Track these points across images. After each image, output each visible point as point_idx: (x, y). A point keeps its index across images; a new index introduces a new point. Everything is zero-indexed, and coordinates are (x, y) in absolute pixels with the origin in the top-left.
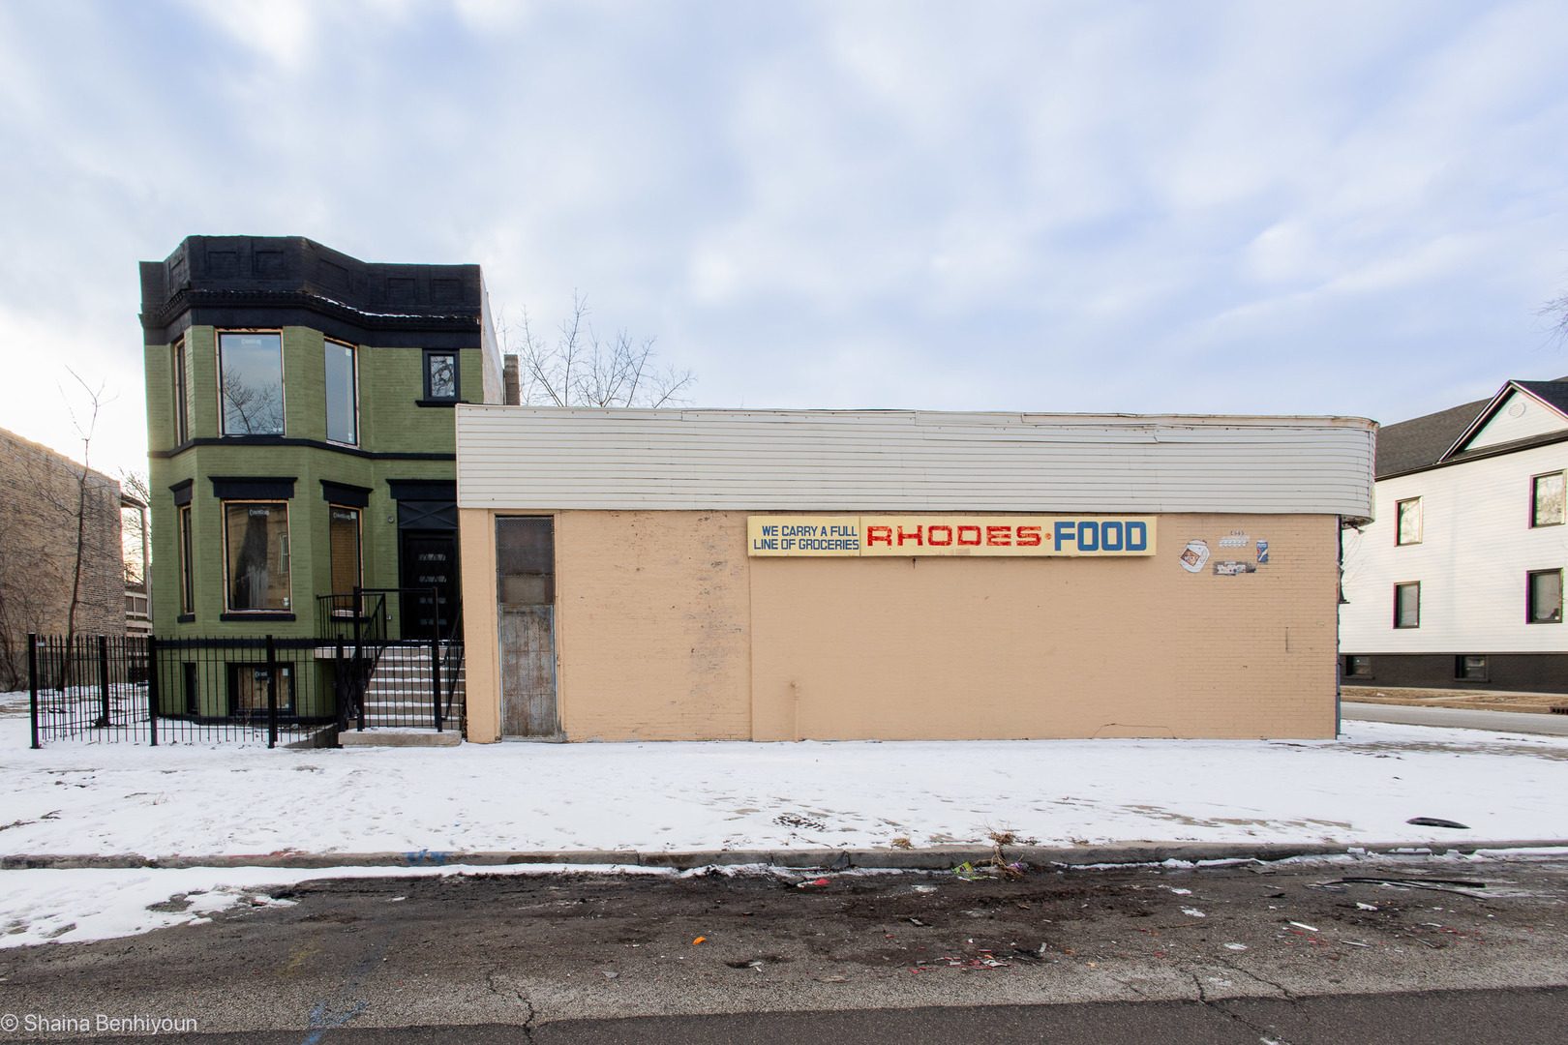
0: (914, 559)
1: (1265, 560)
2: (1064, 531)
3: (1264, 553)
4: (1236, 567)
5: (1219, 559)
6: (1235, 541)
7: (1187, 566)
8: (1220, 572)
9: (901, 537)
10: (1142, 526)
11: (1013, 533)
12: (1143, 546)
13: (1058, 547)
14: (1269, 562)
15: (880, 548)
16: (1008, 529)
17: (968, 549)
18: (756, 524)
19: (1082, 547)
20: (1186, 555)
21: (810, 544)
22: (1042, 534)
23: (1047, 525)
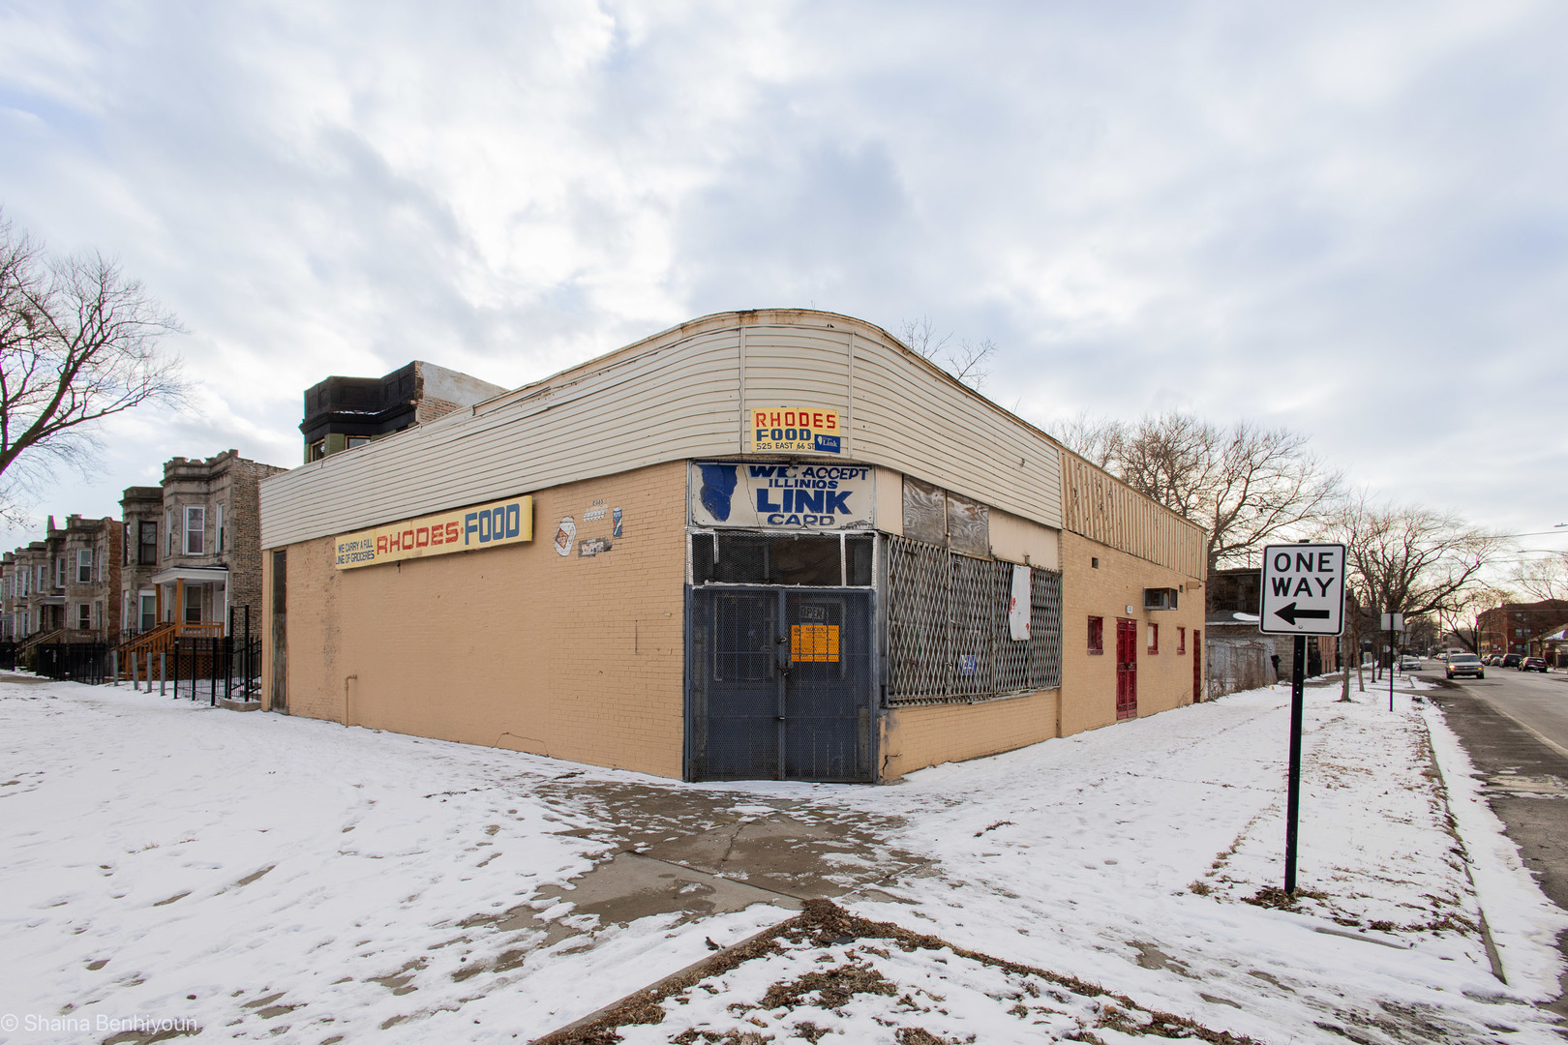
0: (399, 563)
1: (619, 534)
2: (472, 523)
3: (619, 524)
4: (595, 546)
5: (582, 537)
6: (595, 513)
7: (560, 549)
8: (584, 553)
9: (391, 545)
10: (516, 508)
11: (444, 530)
12: (515, 533)
13: (467, 543)
14: (624, 535)
15: (382, 557)
16: (441, 527)
17: (421, 551)
18: (339, 541)
19: (483, 539)
20: (560, 536)
21: (356, 557)
22: (459, 531)
23: (459, 517)
